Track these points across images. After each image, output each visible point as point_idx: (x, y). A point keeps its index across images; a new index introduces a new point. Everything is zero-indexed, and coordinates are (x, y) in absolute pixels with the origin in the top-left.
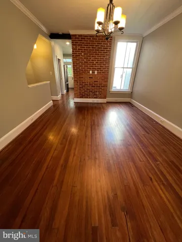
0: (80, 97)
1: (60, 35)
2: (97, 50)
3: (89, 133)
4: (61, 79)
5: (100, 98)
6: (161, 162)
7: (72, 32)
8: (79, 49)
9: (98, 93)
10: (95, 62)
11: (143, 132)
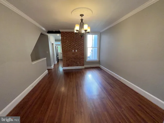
0: (67, 66)
1: (54, 32)
2: (76, 39)
3: (75, 93)
4: (53, 54)
5: (80, 66)
6: (124, 109)
7: (61, 31)
8: (65, 39)
9: (78, 63)
10: (75, 45)
11: (110, 88)
